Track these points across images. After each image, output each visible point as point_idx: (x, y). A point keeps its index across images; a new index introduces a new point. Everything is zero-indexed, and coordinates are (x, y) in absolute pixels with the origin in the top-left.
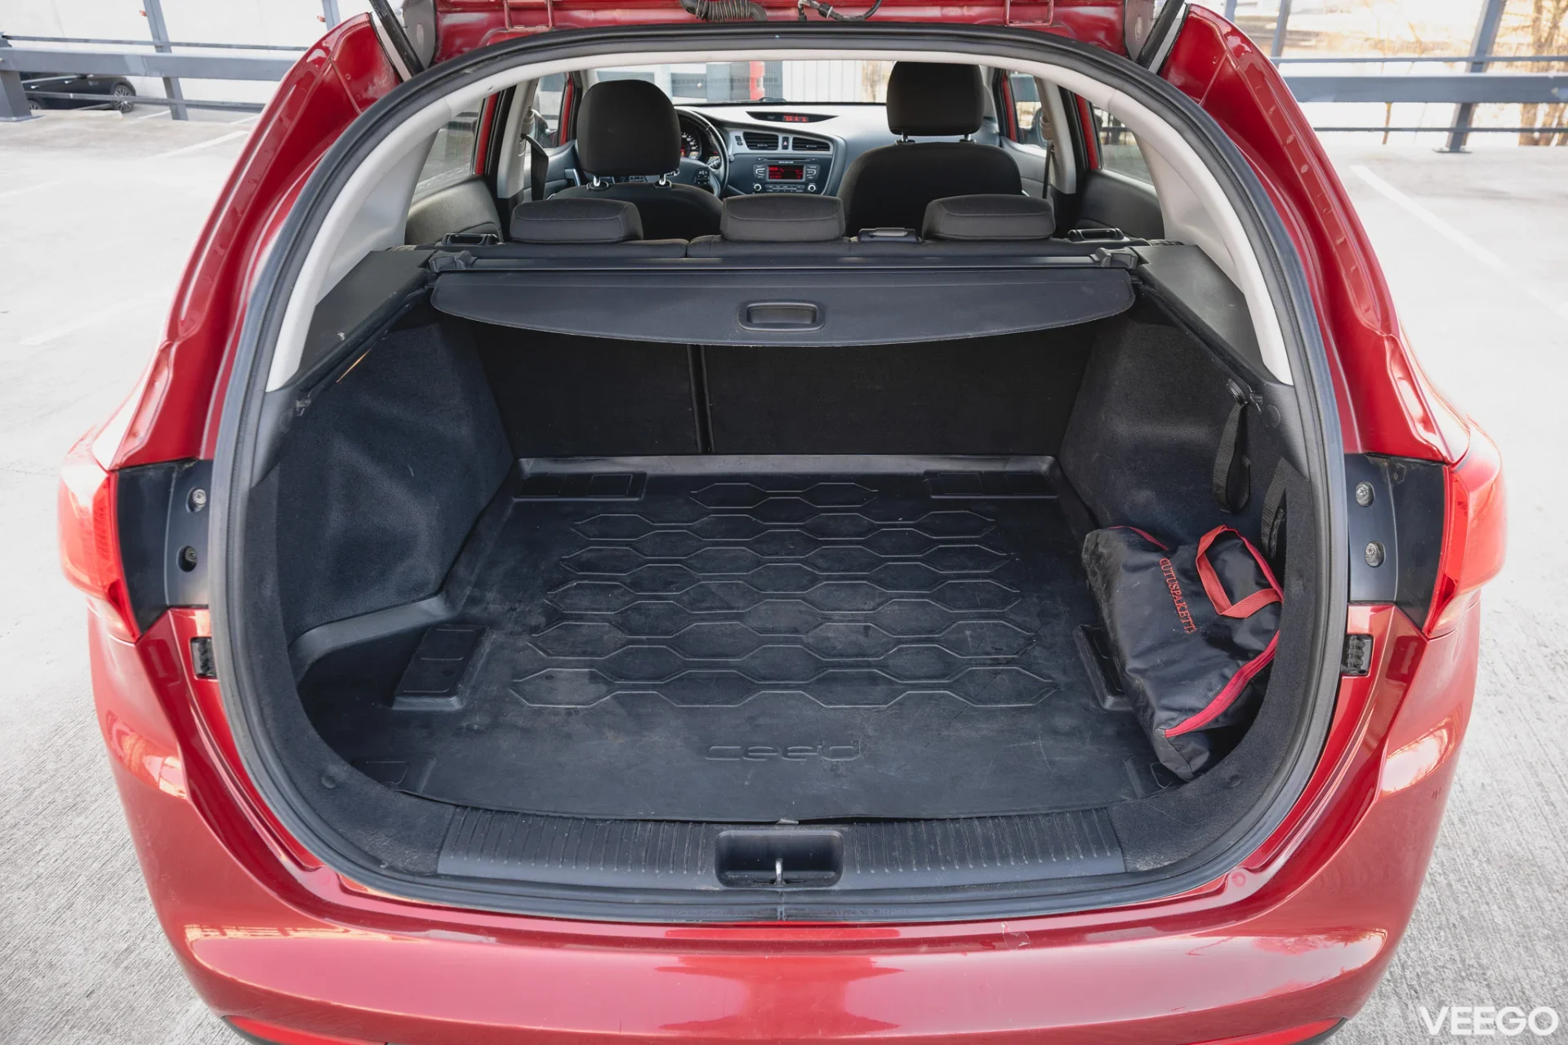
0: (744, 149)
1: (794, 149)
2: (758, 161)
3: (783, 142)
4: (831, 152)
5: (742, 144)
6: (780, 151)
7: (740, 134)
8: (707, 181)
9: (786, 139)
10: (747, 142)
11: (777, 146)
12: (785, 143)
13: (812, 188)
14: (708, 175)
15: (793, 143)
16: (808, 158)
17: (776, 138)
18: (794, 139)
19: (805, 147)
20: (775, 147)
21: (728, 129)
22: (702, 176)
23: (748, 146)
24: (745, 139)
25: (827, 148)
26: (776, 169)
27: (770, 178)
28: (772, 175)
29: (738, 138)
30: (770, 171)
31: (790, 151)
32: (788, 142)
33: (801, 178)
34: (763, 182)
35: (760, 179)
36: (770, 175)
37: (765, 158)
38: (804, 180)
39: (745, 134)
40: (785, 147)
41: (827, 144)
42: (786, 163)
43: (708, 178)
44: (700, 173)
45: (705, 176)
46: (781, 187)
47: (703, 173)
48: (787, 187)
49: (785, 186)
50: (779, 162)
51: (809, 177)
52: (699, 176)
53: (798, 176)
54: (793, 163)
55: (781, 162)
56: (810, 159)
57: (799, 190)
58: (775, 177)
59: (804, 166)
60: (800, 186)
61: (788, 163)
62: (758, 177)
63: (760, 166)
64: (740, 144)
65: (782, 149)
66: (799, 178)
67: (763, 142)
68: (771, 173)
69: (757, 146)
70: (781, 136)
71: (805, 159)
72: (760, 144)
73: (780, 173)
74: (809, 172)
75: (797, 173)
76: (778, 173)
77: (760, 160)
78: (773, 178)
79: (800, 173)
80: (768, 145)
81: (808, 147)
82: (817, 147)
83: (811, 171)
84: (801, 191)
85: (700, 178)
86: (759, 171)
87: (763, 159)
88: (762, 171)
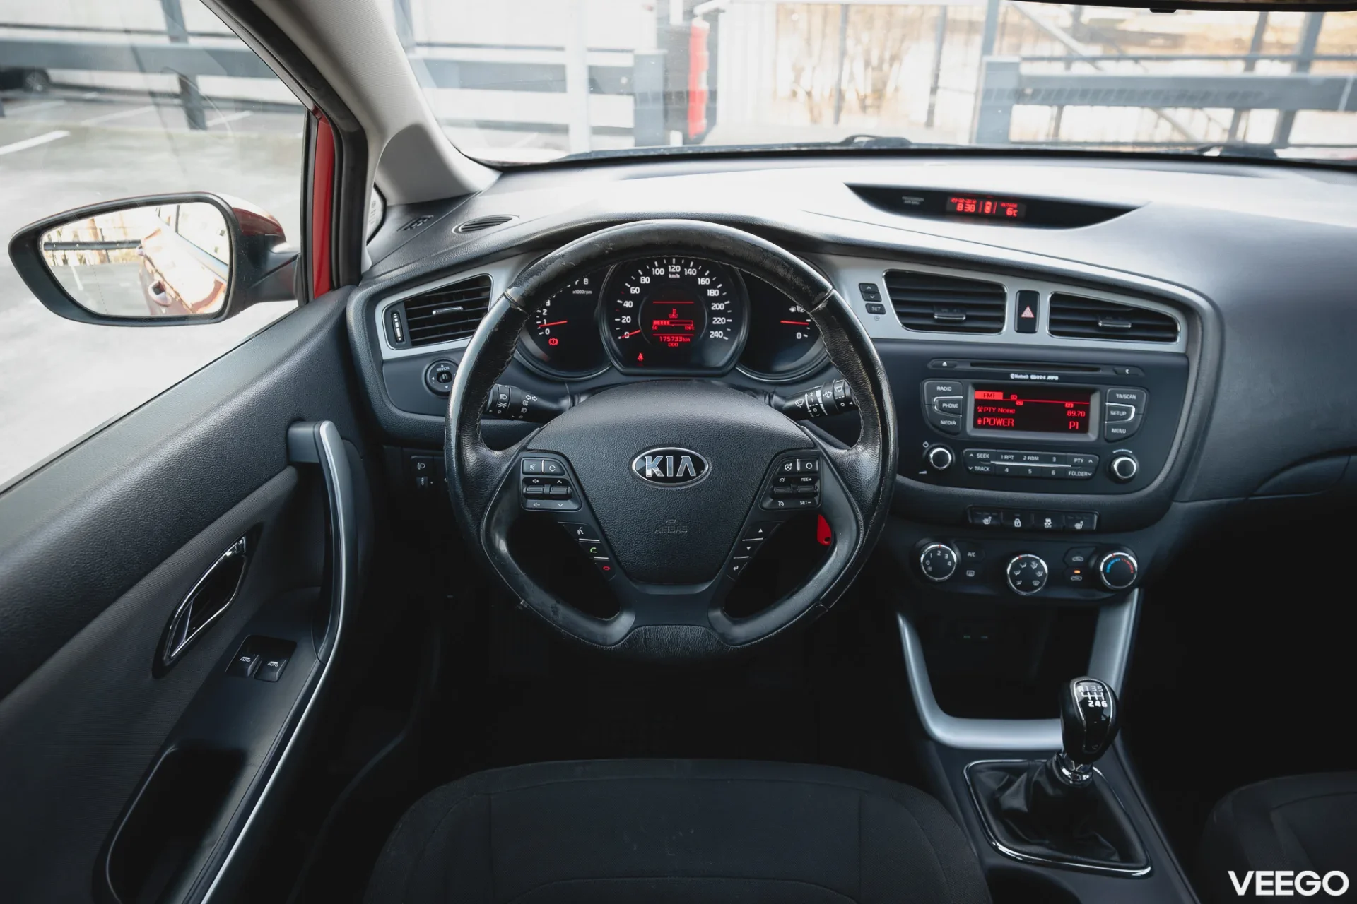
0: (890, 325)
1: (1053, 333)
2: (936, 369)
3: (1021, 310)
4: (1180, 345)
5: (882, 311)
6: (1008, 334)
7: (874, 275)
8: (815, 494)
9: (1027, 299)
10: (895, 303)
11: (1001, 320)
12: (1028, 313)
13: (1126, 467)
14: (815, 476)
15: (1053, 310)
16: (1106, 364)
17: (998, 293)
18: (1056, 298)
19: (1095, 325)
20: (995, 324)
21: (836, 260)
22: (794, 478)
23: (900, 315)
24: (891, 291)
25: (1165, 329)
26: (998, 396)
27: (976, 425)
28: (985, 412)
29: (869, 292)
30: (978, 403)
31: (1043, 336)
32: (1034, 311)
33: (1084, 428)
34: (954, 439)
35: (946, 429)
36: (977, 415)
37: (959, 357)
38: (1092, 437)
39: (891, 277)
40: (1026, 326)
41: (1171, 320)
42: (1033, 377)
43: (812, 483)
44: (788, 467)
45: (803, 479)
46: (1018, 458)
47: (798, 469)
48: (1037, 458)
49: (1030, 458)
50: (1013, 376)
51: (1114, 430)
52: (782, 480)
53: (1072, 424)
54: (1057, 378)
55: (1019, 374)
56: (1116, 368)
57: (1076, 471)
58: (992, 421)
59: (1093, 391)
60: (1081, 457)
61: (1041, 377)
62: (943, 422)
63: (949, 389)
64: (874, 309)
65: (1018, 331)
66: (1074, 430)
67: (951, 307)
68: (980, 410)
69: (931, 316)
70: (1012, 289)
71: (1097, 369)
72: (939, 311)
73: (1011, 411)
74: (1113, 413)
75: (1070, 413)
76: (1002, 411)
77: (945, 367)
78: (986, 426)
79: (1077, 414)
80: (967, 317)
81: (1103, 328)
82: (1135, 327)
83: (1121, 409)
84: (1086, 474)
85: (782, 485)
86: (944, 405)
87: (955, 365)
88: (955, 406)
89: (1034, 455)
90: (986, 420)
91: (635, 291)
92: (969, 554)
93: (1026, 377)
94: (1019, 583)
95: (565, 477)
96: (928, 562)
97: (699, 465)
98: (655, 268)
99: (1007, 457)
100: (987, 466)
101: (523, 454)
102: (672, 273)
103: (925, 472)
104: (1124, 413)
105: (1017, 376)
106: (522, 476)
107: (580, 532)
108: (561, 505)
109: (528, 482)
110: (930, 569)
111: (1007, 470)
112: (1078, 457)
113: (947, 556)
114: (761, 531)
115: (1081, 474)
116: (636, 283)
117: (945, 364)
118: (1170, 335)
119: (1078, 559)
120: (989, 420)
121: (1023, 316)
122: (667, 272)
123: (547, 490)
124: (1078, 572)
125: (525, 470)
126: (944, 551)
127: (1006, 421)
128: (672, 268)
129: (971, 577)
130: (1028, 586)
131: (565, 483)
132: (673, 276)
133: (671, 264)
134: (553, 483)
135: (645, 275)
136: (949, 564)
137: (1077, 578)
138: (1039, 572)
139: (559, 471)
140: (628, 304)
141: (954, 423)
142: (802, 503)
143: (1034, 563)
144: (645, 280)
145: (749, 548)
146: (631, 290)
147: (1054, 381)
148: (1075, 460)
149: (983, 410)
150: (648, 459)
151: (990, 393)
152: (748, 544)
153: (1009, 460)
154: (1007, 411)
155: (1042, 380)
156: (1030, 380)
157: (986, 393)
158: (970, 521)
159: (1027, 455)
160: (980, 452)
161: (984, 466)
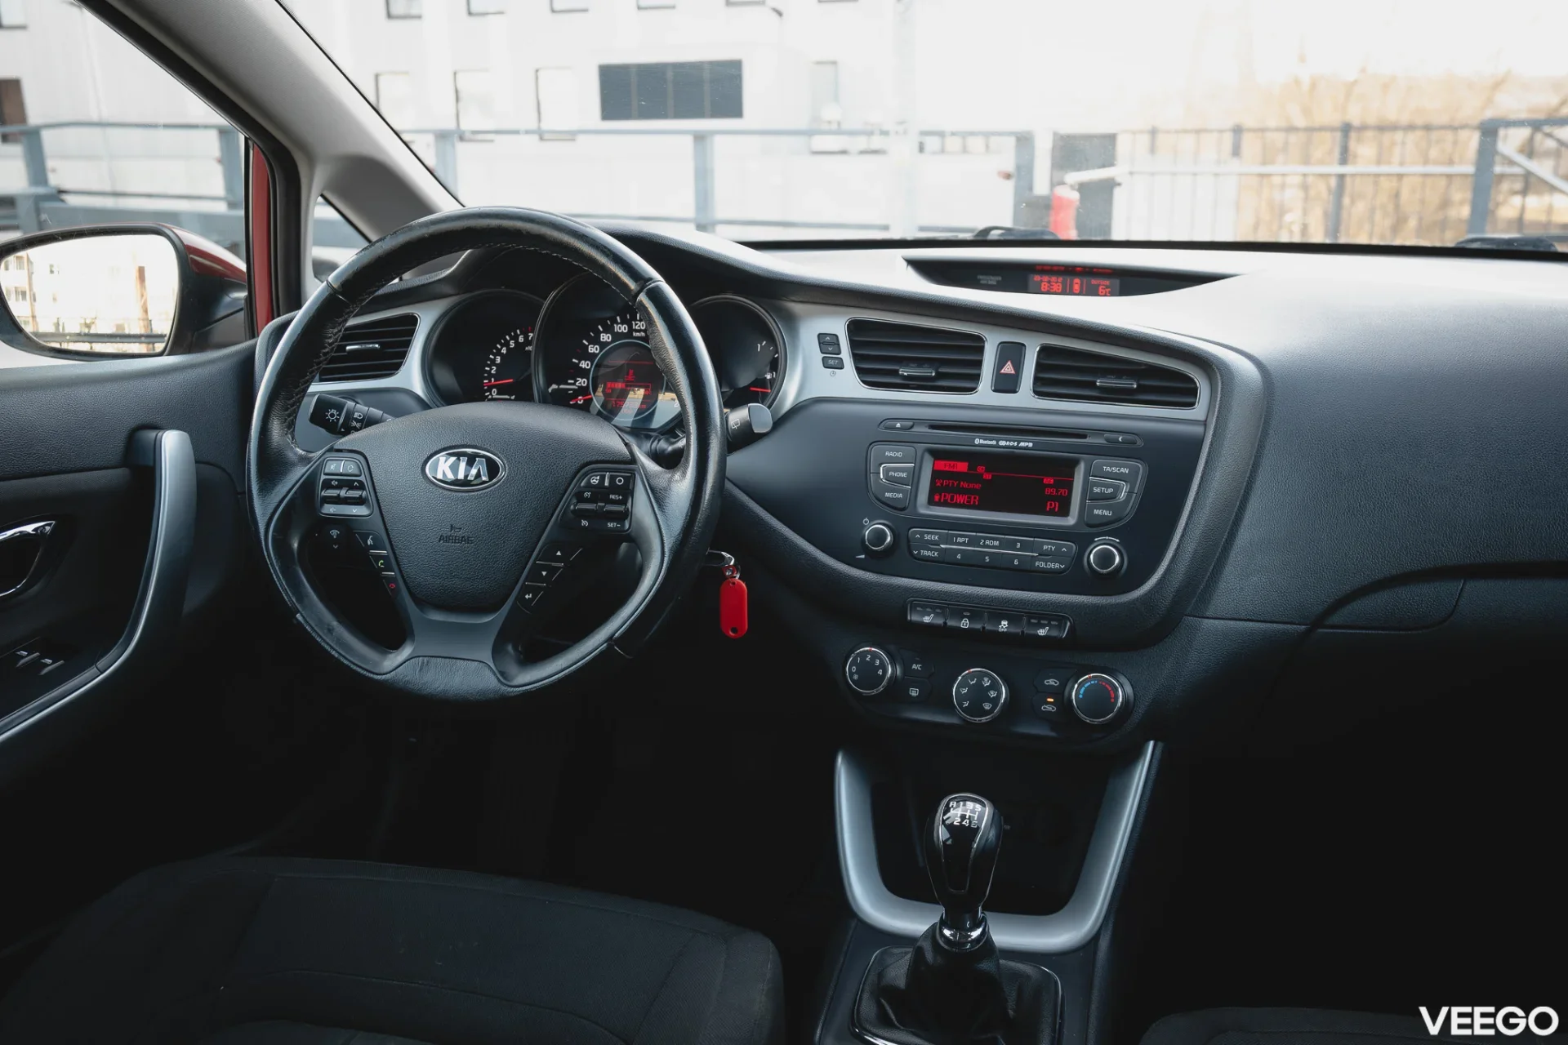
0: (846, 383)
1: (1039, 393)
2: (890, 432)
3: (1000, 364)
4: (1198, 412)
5: (840, 366)
6: (984, 394)
7: (836, 324)
8: (625, 515)
9: (1011, 353)
10: (857, 358)
11: (976, 378)
12: (1008, 369)
13: (1105, 558)
14: (627, 492)
15: (1040, 367)
16: (1099, 431)
17: (977, 344)
18: (1045, 351)
19: (1093, 385)
20: (969, 382)
21: (796, 308)
22: (600, 493)
23: (860, 371)
24: (854, 344)
25: (1180, 391)
26: (962, 467)
27: (931, 502)
28: (944, 486)
29: (828, 343)
30: (936, 475)
31: (1025, 396)
32: (1018, 366)
33: (1064, 511)
34: (900, 514)
35: (890, 503)
36: (933, 490)
37: (917, 421)
38: (1071, 521)
39: (855, 327)
40: (1006, 384)
41: (1192, 381)
42: (1002, 443)
43: (624, 502)
44: (595, 480)
45: (612, 497)
46: (973, 542)
47: (607, 484)
48: (996, 543)
49: (988, 542)
50: (977, 441)
51: (1096, 512)
52: (587, 494)
53: (1051, 505)
54: (1031, 445)
55: (985, 440)
56: (1107, 435)
57: (1046, 562)
58: (952, 500)
59: (1076, 462)
60: (1053, 544)
61: (1012, 444)
62: (887, 495)
63: (899, 455)
64: (831, 362)
65: (995, 391)
66: (1052, 513)
67: (920, 362)
68: (939, 484)
69: (895, 373)
70: (992, 341)
71: (1084, 437)
72: (907, 366)
73: (976, 486)
74: (1097, 490)
75: (1048, 491)
76: (966, 485)
77: (898, 428)
78: (945, 504)
79: (1057, 492)
80: (937, 373)
81: (1102, 389)
82: (1142, 389)
83: (1107, 486)
84: (1057, 566)
85: (587, 501)
86: (891, 473)
87: (912, 427)
88: (904, 475)
89: (993, 539)
90: (945, 496)
91: (593, 349)
92: (914, 666)
93: (994, 443)
94: (966, 704)
95: (362, 478)
96: (854, 669)
97: (493, 468)
98: (618, 323)
99: (960, 540)
100: (936, 550)
101: (328, 455)
102: (637, 331)
103: (863, 556)
104: (1110, 490)
105: (982, 442)
106: (323, 477)
107: (370, 542)
108: (355, 510)
109: (327, 485)
110: (856, 677)
111: (959, 557)
112: (1048, 544)
113: (878, 662)
114: (559, 553)
115: (1052, 565)
116: (595, 341)
117: (898, 425)
118: (1190, 400)
119: (1052, 682)
120: (948, 496)
121: (1002, 371)
122: (631, 330)
123: (343, 493)
124: (1052, 700)
125: (327, 471)
126: (875, 656)
127: (970, 498)
128: (636, 324)
129: (913, 697)
130: (978, 711)
131: (361, 487)
132: (638, 334)
133: (636, 320)
134: (350, 485)
135: (605, 331)
136: (880, 672)
137: (1049, 708)
138: (992, 692)
139: (357, 472)
140: (584, 365)
141: (901, 496)
142: (610, 525)
143: (986, 679)
144: (605, 338)
145: (544, 573)
146: (590, 349)
147: (1027, 448)
148: (1045, 547)
149: (942, 484)
150: (442, 459)
151: (952, 463)
152: (544, 568)
153: (963, 544)
154: (971, 486)
155: (1013, 447)
156: (997, 446)
157: (948, 462)
158: (909, 618)
159: (986, 538)
160: (928, 533)
161: (931, 550)
